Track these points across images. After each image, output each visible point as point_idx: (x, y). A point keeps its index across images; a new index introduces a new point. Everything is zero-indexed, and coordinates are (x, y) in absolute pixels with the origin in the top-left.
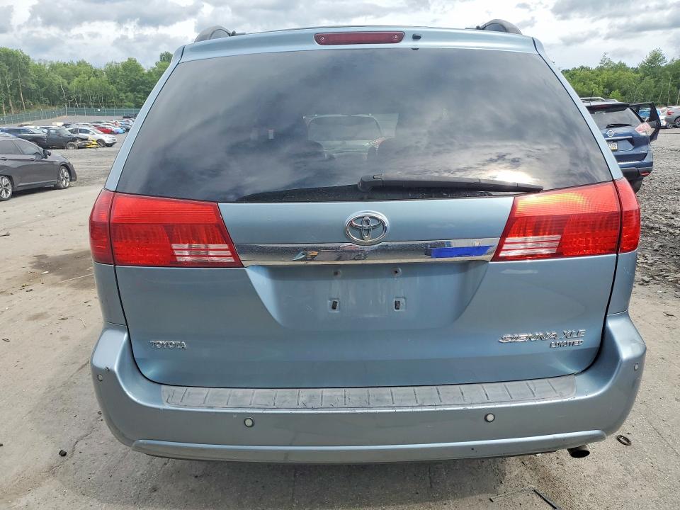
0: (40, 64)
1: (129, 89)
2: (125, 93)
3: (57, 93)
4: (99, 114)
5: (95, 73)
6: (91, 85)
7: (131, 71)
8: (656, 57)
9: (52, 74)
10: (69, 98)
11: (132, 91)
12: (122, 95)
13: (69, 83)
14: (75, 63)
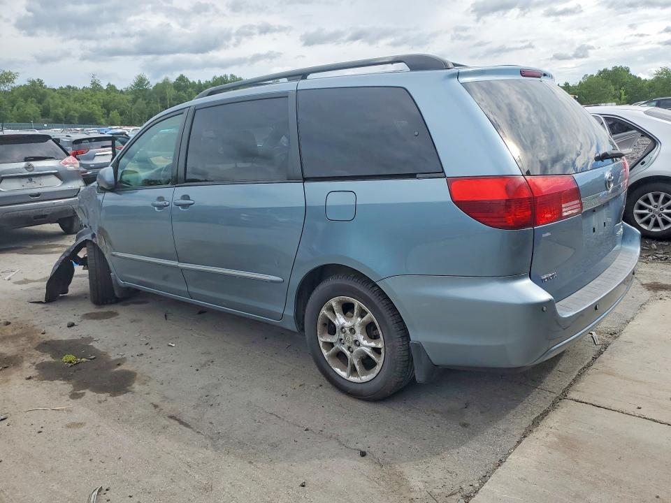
8: (141, 82)
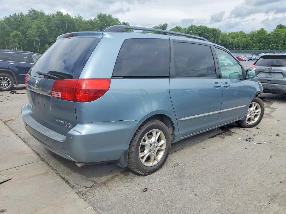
0: (225, 33)
1: (258, 42)
2: (255, 44)
3: (228, 44)
4: (242, 53)
5: (245, 36)
6: (242, 41)
7: (261, 34)
9: (228, 37)
10: (232, 46)
11: (259, 43)
12: (254, 45)
13: (233, 40)
14: (238, 32)
